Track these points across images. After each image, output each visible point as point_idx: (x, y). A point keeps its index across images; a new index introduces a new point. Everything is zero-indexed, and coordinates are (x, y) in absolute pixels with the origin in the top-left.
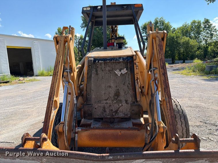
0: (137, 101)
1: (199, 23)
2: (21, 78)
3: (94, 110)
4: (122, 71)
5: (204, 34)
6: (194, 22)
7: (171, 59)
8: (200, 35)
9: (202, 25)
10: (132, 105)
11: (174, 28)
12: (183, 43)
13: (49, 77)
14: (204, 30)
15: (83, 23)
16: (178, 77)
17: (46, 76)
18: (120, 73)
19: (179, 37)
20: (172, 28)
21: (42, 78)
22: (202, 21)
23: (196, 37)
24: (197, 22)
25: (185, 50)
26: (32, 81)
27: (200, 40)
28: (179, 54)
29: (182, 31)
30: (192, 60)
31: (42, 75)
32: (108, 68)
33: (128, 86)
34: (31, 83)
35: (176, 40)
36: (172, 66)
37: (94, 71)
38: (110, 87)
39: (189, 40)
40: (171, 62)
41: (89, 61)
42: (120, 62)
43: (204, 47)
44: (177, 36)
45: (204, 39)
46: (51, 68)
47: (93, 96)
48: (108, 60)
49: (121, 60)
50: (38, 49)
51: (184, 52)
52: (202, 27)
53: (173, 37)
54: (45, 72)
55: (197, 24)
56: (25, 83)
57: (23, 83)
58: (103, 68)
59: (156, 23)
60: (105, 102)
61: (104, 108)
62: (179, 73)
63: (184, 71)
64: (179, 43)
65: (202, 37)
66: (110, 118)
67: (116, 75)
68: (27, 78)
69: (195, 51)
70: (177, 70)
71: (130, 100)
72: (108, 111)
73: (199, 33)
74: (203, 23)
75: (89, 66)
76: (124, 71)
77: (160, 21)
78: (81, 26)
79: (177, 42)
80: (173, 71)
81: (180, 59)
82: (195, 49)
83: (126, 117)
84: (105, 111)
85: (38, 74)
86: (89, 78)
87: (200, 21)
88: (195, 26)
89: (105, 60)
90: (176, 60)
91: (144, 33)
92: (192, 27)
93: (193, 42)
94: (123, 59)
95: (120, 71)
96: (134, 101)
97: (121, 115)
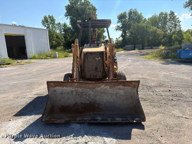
0: (105, 71)
1: (166, 14)
2: (19, 61)
3: (86, 75)
4: (99, 58)
5: (169, 24)
6: (162, 14)
7: (141, 46)
8: (166, 25)
9: (168, 17)
10: (102, 73)
11: (145, 19)
12: (152, 32)
13: (41, 60)
14: (169, 21)
15: (67, 12)
16: (142, 61)
17: (37, 59)
18: (98, 59)
19: (148, 27)
20: (144, 18)
21: (35, 61)
22: (169, 13)
23: (163, 27)
24: (164, 13)
25: (153, 38)
26: (29, 63)
27: (166, 29)
28: (148, 41)
29: (152, 21)
30: (158, 46)
31: (34, 58)
32: (92, 57)
33: (101, 65)
34: (29, 64)
35: (145, 29)
36: (141, 51)
37: (86, 58)
38: (93, 65)
39: (156, 30)
40: (141, 48)
41: (84, 54)
42: (98, 54)
43: (169, 35)
44: (146, 26)
45: (169, 29)
46: (41, 52)
47: (86, 69)
48: (93, 53)
49: (98, 53)
50: (31, 36)
51: (152, 40)
52: (168, 18)
53: (144, 26)
54: (37, 56)
55: (164, 16)
56: (24, 64)
57: (22, 64)
58: (90, 57)
59: (130, 13)
60: (91, 72)
61: (91, 74)
62: (144, 58)
63: (148, 56)
64: (149, 32)
65: (168, 27)
66: (93, 79)
67: (96, 60)
68: (23, 60)
69: (161, 39)
70: (143, 55)
71: (102, 71)
72: (92, 76)
73: (165, 23)
74: (169, 14)
75: (84, 56)
76: (100, 58)
77: (133, 12)
78: (65, 15)
79: (146, 31)
80: (140, 56)
81: (148, 46)
82: (162, 37)
83: (100, 78)
84: (91, 76)
85: (31, 58)
86: (84, 61)
87: (167, 13)
88: (163, 18)
89: (91, 53)
90: (145, 46)
91: (120, 22)
92: (160, 18)
93: (159, 31)
94: (99, 53)
95: (98, 58)
96: (103, 71)
97: (98, 77)
